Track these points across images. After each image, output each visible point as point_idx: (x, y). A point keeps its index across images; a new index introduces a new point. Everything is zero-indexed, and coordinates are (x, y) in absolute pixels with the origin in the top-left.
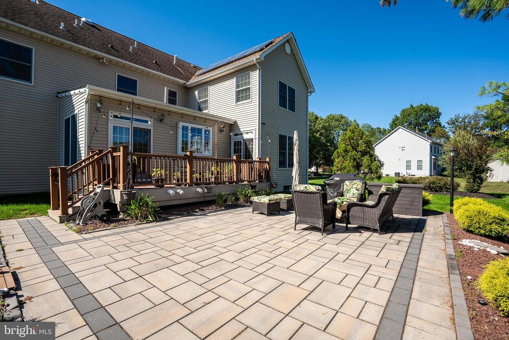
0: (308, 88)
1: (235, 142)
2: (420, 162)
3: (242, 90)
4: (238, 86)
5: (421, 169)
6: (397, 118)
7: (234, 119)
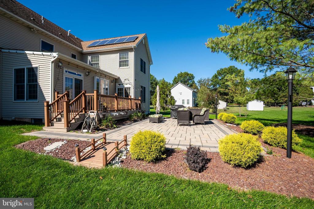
0: (150, 61)
1: (118, 89)
2: (188, 100)
3: (123, 61)
4: (120, 58)
5: (189, 104)
6: (175, 78)
7: (118, 76)
